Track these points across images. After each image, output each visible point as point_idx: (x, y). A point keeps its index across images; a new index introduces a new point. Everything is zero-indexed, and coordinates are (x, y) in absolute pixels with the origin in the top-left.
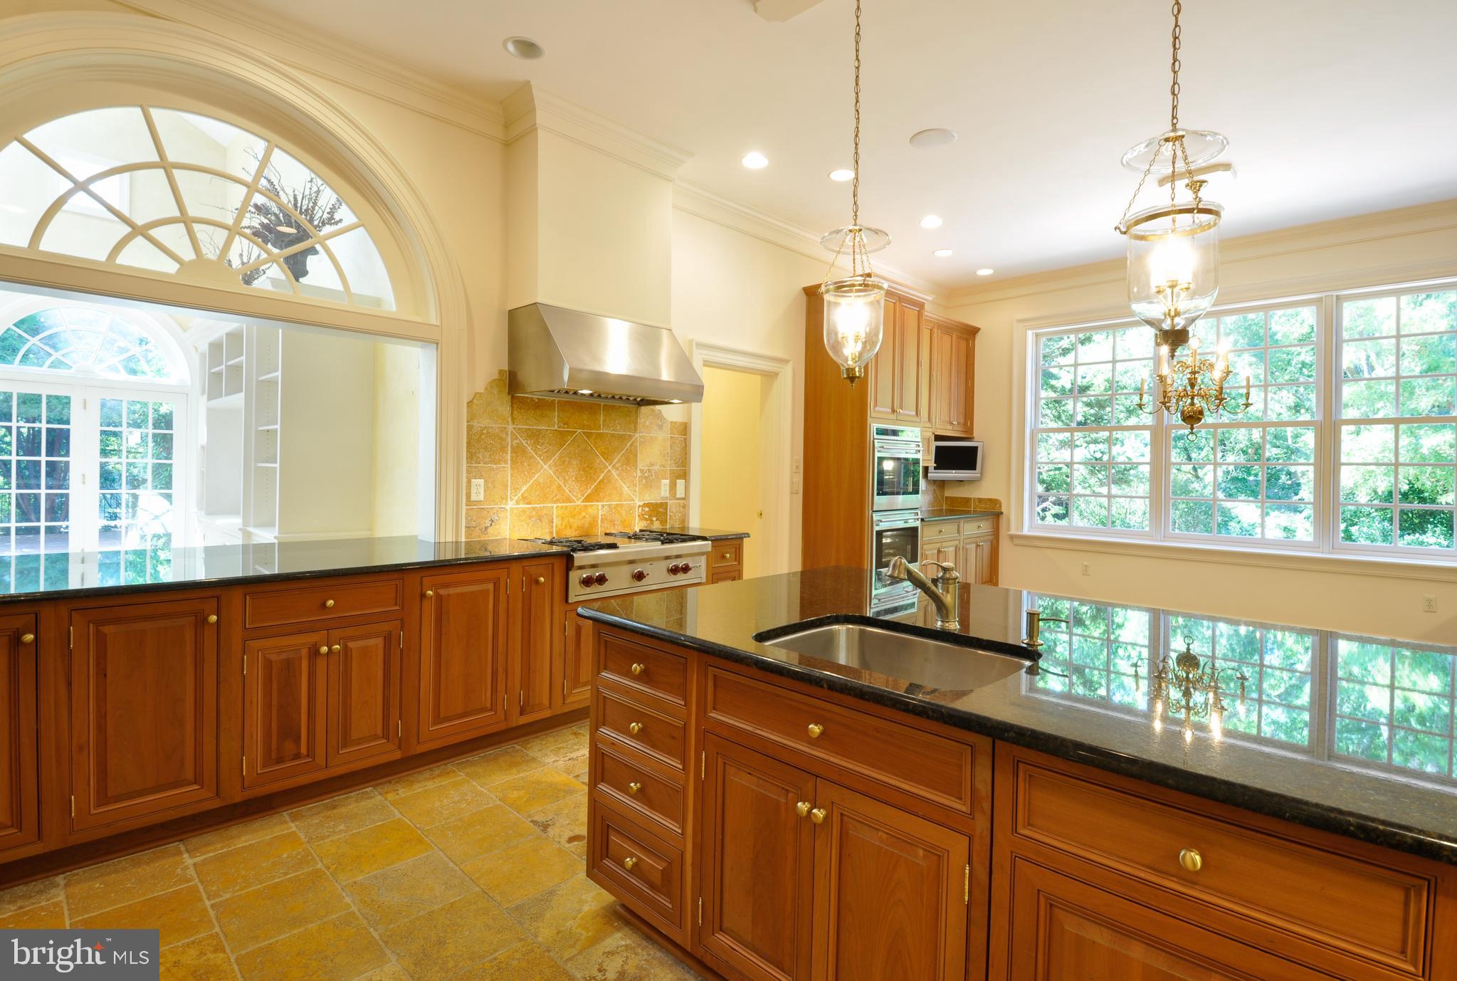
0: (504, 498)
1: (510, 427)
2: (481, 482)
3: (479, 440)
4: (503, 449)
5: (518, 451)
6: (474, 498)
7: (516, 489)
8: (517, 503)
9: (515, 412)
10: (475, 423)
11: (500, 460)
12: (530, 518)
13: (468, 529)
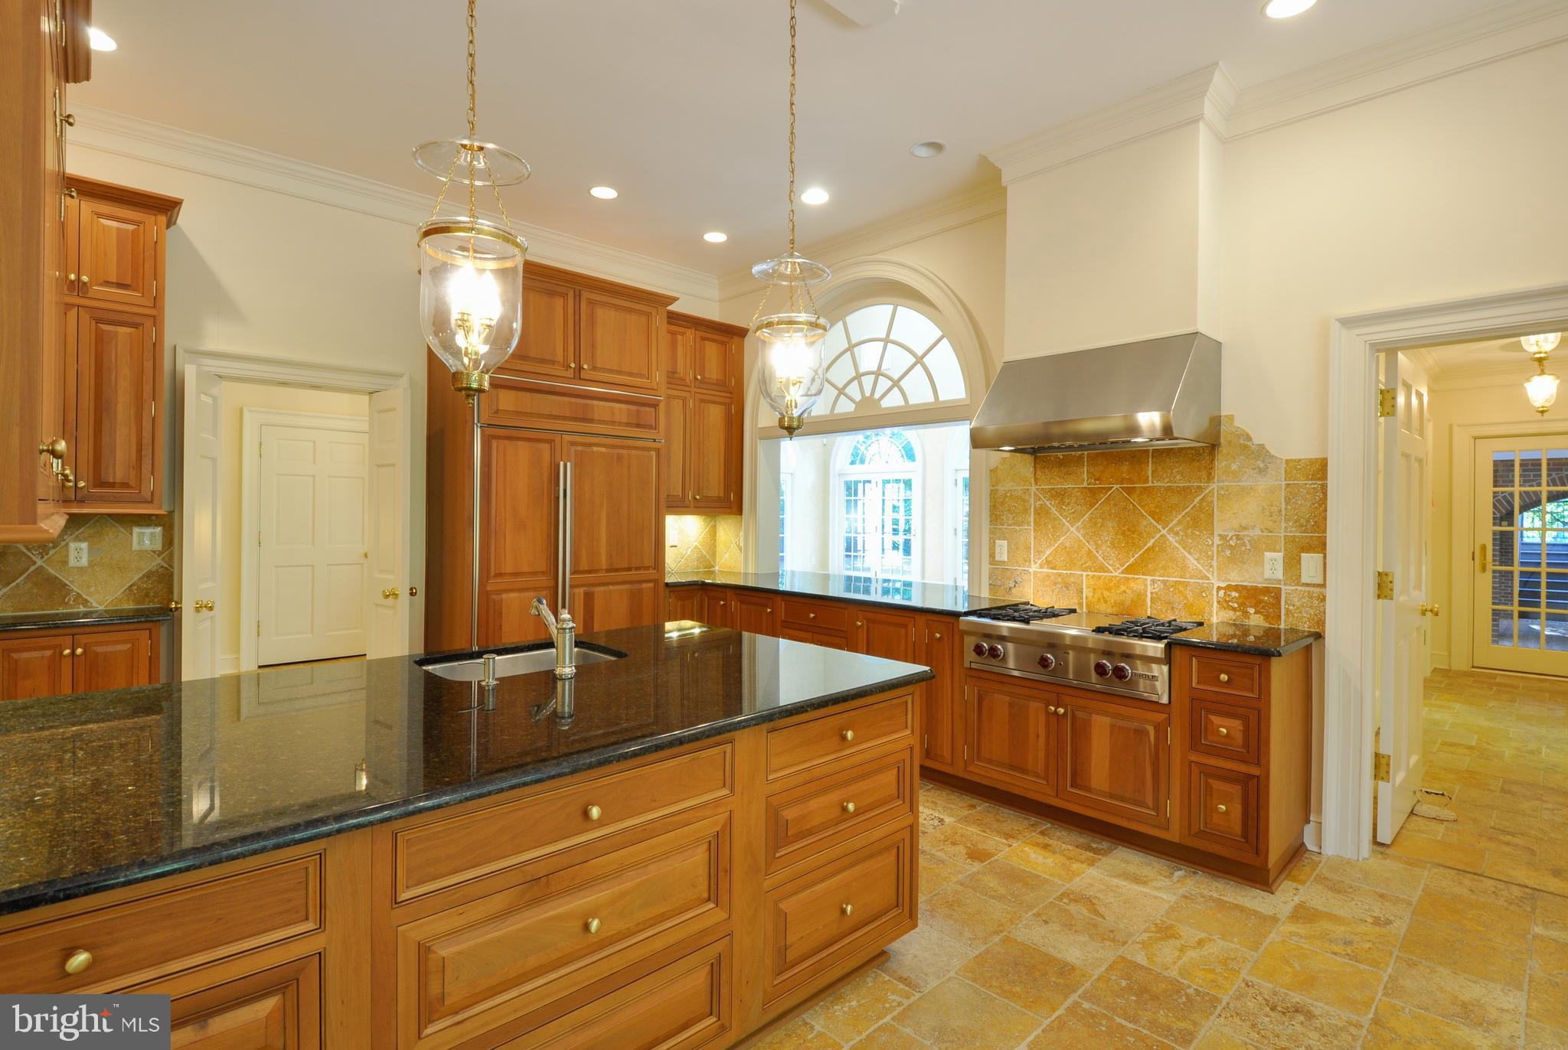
0: (1027, 561)
1: (1033, 488)
2: (1005, 543)
3: (1003, 503)
4: (1026, 510)
5: (1041, 512)
6: (997, 558)
7: (1039, 552)
8: (1041, 567)
9: (1038, 472)
10: (1001, 488)
11: (1023, 522)
12: (1055, 584)
13: (993, 587)
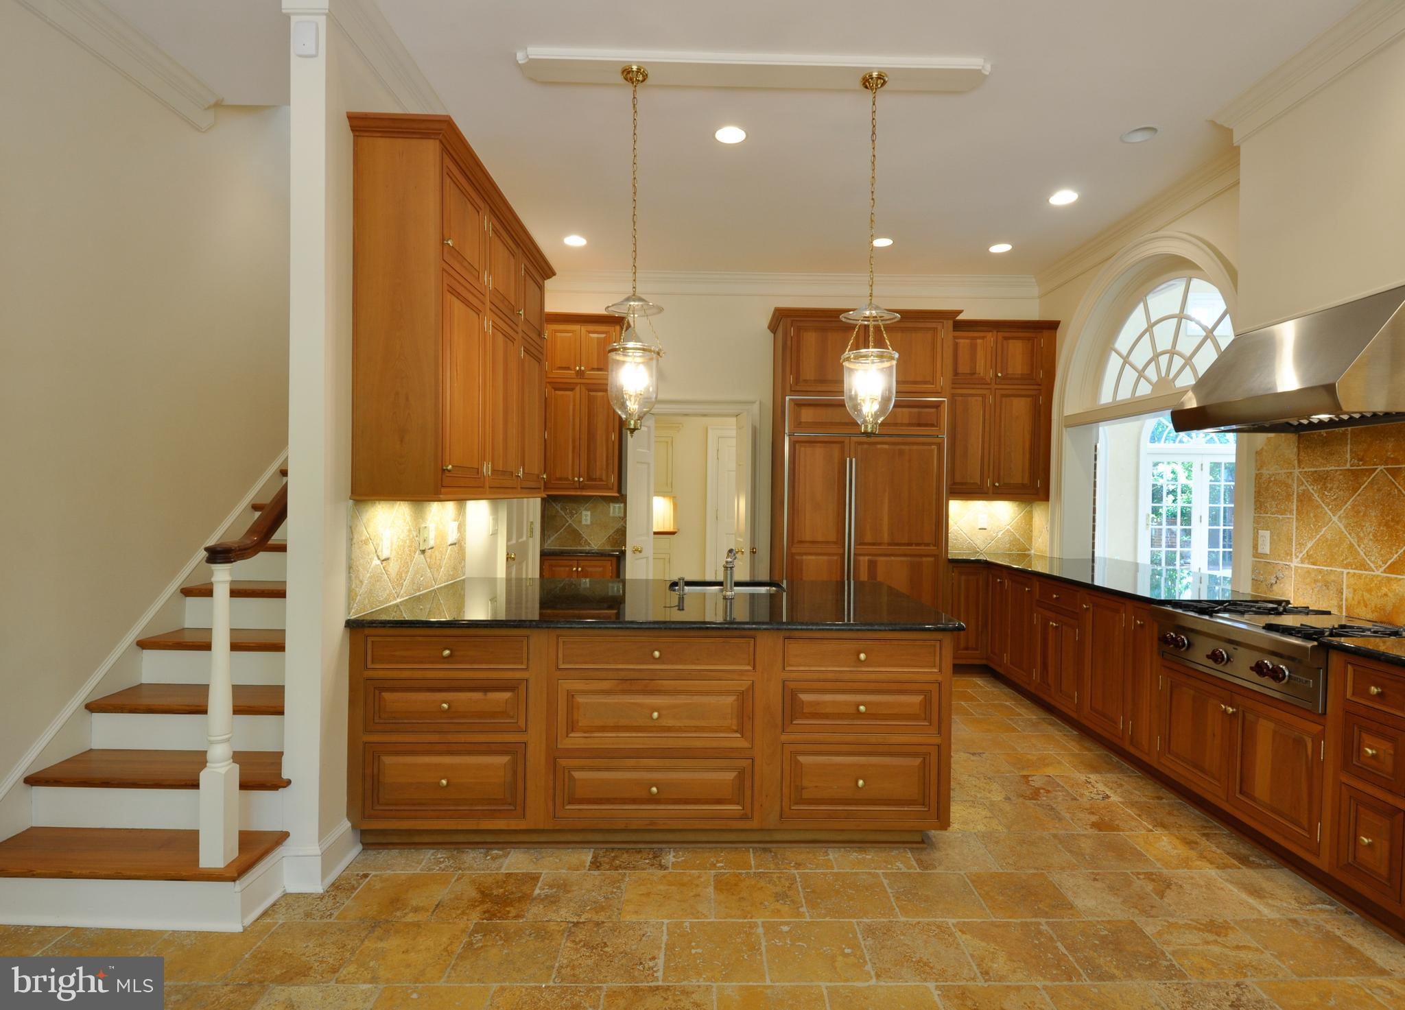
0: (1289, 554)
1: (1297, 471)
2: (1268, 533)
3: (1267, 489)
4: (1289, 497)
5: (1304, 498)
6: (1260, 551)
7: (1301, 545)
8: (1302, 562)
9: (1302, 453)
10: (1264, 471)
11: (1286, 510)
12: (1316, 581)
13: (1256, 582)
